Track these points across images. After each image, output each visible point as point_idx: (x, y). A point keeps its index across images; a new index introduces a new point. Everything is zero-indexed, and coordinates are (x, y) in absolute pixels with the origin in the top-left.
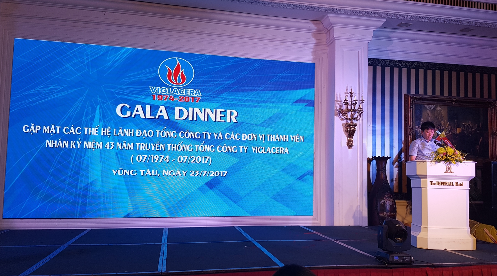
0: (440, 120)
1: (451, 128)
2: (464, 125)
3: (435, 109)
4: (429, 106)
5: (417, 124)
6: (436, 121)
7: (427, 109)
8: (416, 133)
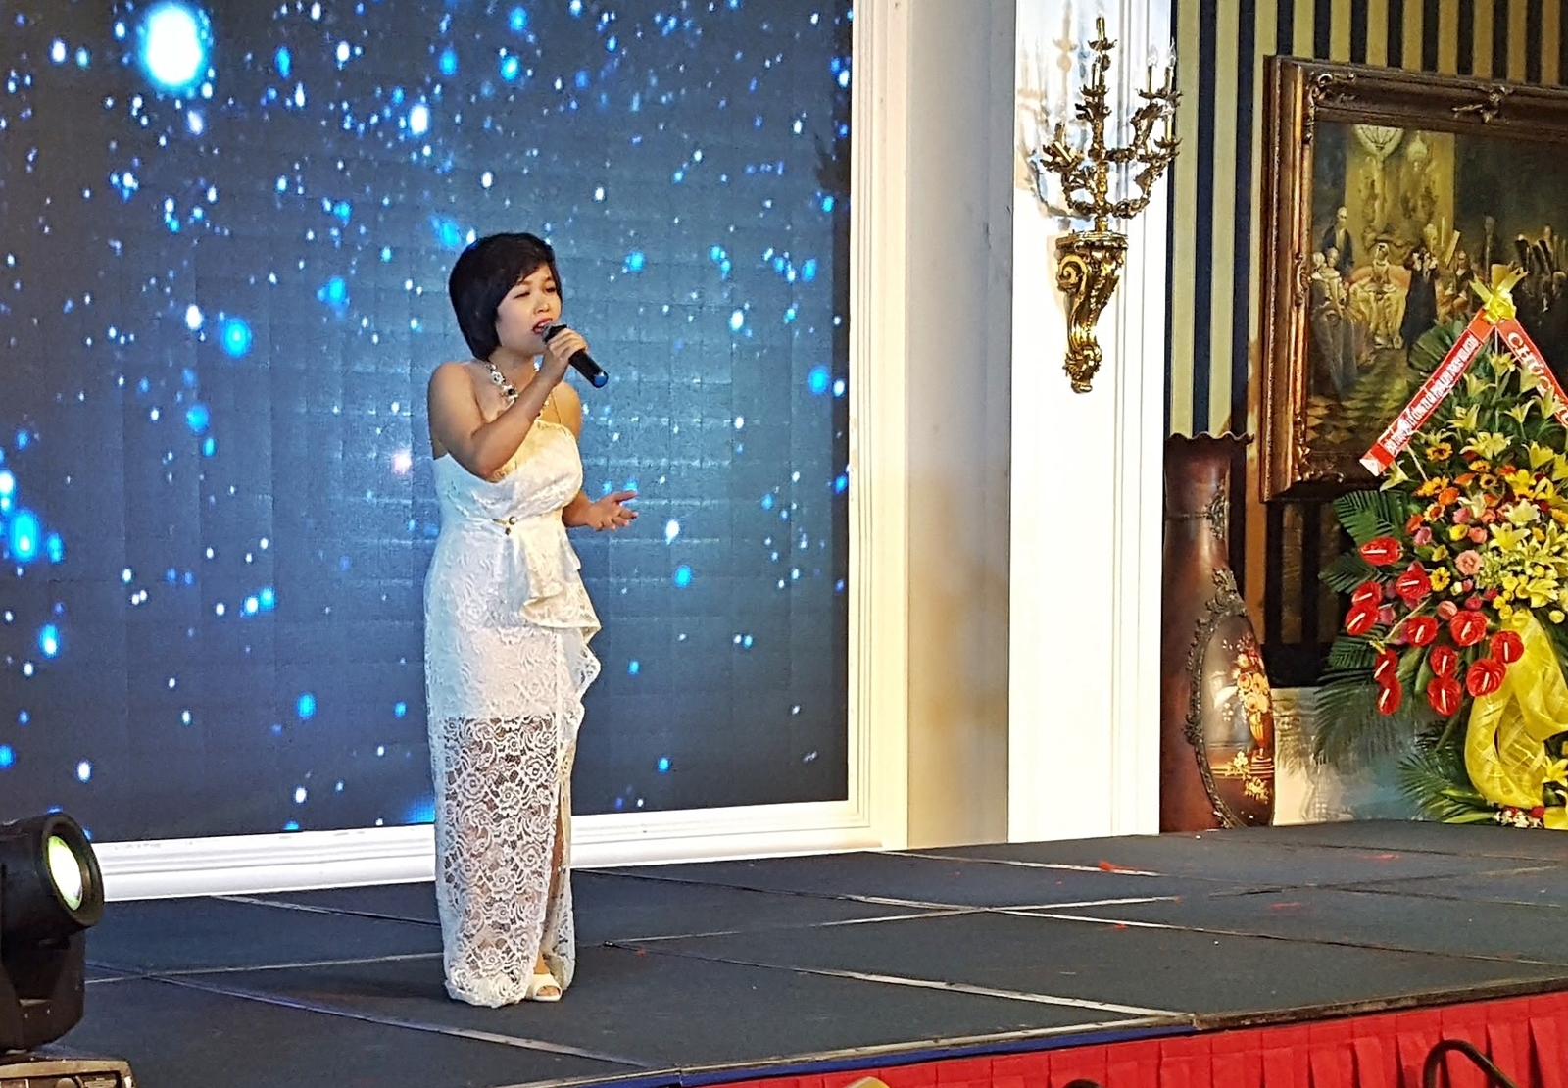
0: (1421, 214)
1: (1467, 266)
2: (1522, 245)
3: (1399, 150)
4: (1376, 137)
5: (1318, 242)
6: (1406, 224)
7: (1369, 154)
8: (1315, 293)
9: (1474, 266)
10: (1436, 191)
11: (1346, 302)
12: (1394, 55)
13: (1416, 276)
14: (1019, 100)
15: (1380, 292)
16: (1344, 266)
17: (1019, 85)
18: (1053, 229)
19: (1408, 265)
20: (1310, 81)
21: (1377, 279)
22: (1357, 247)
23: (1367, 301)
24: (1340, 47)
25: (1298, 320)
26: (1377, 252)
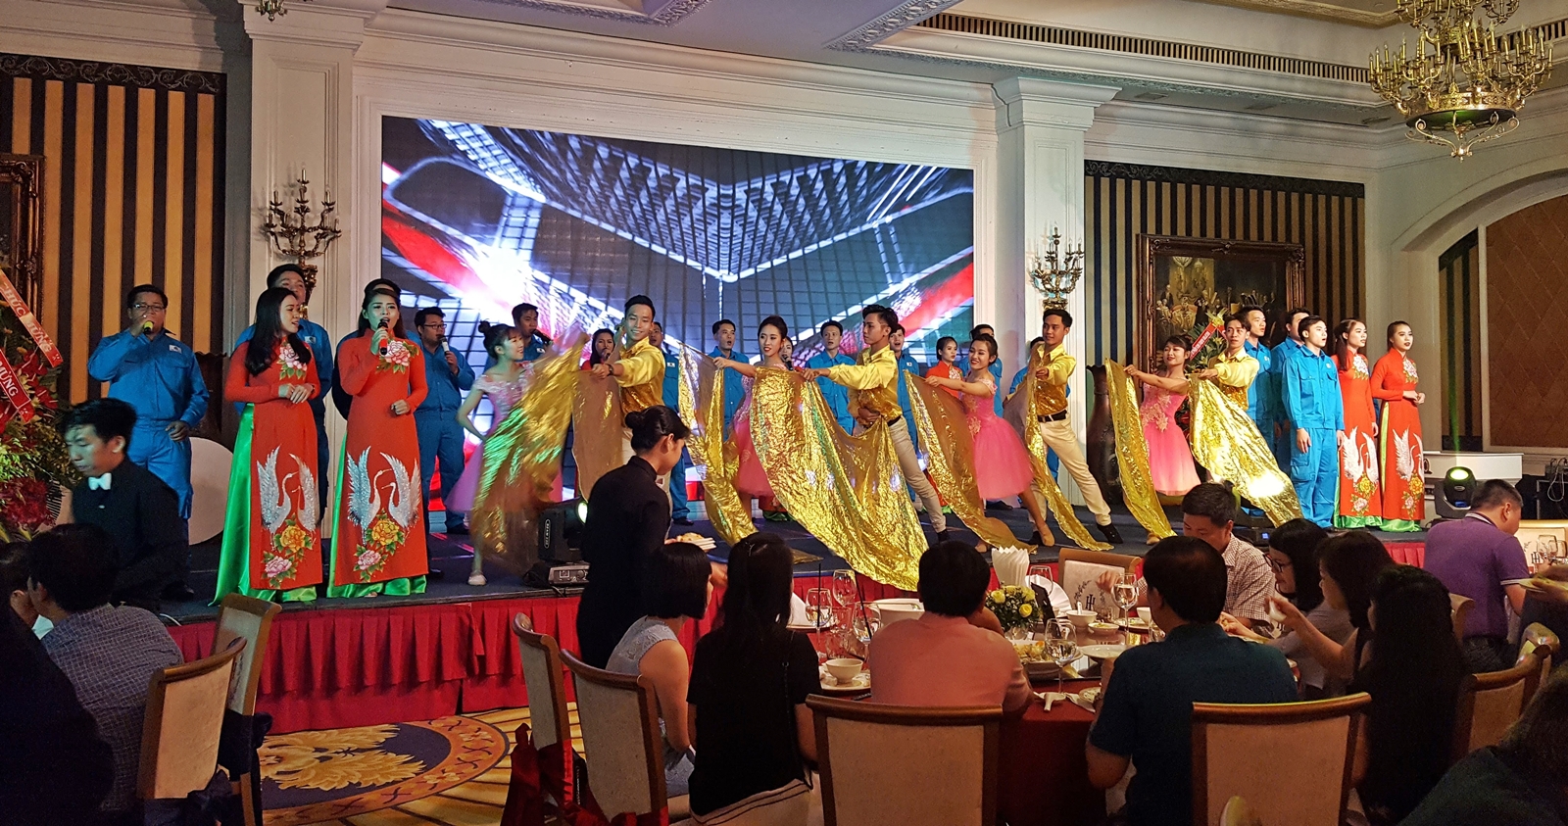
0: (1201, 287)
1: (1220, 304)
2: (1243, 297)
3: (1191, 264)
4: (1181, 260)
5: (1159, 297)
6: (1194, 290)
7: (1178, 266)
8: (1158, 315)
9: (1223, 304)
10: (1207, 278)
11: (1171, 318)
12: (1189, 231)
13: (1200, 308)
14: (1026, 255)
15: (1185, 314)
16: (1170, 305)
17: (1026, 250)
18: (1042, 297)
19: (1196, 304)
20: (1151, 242)
21: (1183, 309)
22: (1175, 298)
23: (1179, 317)
24: (1166, 230)
25: (1150, 324)
26: (1183, 300)
